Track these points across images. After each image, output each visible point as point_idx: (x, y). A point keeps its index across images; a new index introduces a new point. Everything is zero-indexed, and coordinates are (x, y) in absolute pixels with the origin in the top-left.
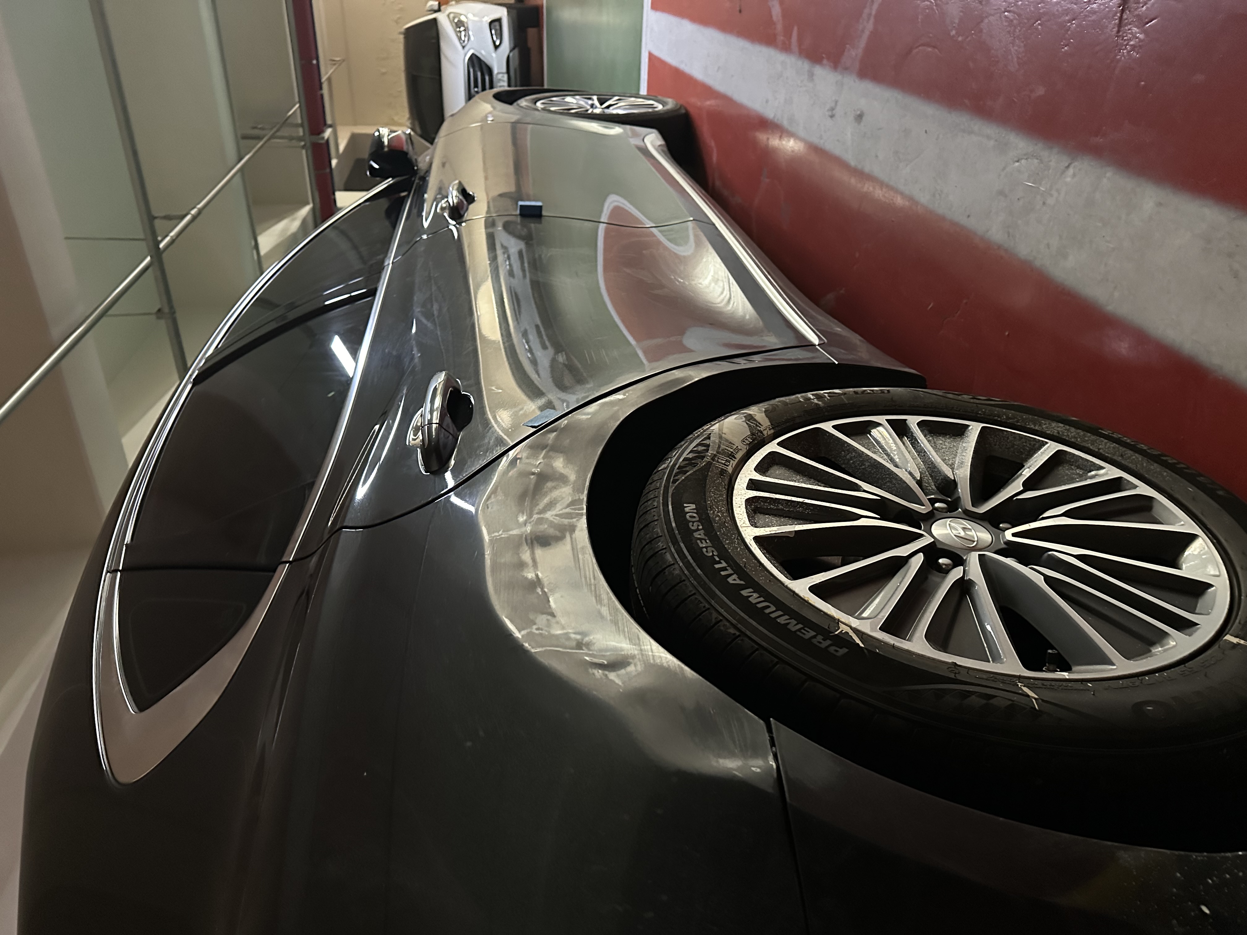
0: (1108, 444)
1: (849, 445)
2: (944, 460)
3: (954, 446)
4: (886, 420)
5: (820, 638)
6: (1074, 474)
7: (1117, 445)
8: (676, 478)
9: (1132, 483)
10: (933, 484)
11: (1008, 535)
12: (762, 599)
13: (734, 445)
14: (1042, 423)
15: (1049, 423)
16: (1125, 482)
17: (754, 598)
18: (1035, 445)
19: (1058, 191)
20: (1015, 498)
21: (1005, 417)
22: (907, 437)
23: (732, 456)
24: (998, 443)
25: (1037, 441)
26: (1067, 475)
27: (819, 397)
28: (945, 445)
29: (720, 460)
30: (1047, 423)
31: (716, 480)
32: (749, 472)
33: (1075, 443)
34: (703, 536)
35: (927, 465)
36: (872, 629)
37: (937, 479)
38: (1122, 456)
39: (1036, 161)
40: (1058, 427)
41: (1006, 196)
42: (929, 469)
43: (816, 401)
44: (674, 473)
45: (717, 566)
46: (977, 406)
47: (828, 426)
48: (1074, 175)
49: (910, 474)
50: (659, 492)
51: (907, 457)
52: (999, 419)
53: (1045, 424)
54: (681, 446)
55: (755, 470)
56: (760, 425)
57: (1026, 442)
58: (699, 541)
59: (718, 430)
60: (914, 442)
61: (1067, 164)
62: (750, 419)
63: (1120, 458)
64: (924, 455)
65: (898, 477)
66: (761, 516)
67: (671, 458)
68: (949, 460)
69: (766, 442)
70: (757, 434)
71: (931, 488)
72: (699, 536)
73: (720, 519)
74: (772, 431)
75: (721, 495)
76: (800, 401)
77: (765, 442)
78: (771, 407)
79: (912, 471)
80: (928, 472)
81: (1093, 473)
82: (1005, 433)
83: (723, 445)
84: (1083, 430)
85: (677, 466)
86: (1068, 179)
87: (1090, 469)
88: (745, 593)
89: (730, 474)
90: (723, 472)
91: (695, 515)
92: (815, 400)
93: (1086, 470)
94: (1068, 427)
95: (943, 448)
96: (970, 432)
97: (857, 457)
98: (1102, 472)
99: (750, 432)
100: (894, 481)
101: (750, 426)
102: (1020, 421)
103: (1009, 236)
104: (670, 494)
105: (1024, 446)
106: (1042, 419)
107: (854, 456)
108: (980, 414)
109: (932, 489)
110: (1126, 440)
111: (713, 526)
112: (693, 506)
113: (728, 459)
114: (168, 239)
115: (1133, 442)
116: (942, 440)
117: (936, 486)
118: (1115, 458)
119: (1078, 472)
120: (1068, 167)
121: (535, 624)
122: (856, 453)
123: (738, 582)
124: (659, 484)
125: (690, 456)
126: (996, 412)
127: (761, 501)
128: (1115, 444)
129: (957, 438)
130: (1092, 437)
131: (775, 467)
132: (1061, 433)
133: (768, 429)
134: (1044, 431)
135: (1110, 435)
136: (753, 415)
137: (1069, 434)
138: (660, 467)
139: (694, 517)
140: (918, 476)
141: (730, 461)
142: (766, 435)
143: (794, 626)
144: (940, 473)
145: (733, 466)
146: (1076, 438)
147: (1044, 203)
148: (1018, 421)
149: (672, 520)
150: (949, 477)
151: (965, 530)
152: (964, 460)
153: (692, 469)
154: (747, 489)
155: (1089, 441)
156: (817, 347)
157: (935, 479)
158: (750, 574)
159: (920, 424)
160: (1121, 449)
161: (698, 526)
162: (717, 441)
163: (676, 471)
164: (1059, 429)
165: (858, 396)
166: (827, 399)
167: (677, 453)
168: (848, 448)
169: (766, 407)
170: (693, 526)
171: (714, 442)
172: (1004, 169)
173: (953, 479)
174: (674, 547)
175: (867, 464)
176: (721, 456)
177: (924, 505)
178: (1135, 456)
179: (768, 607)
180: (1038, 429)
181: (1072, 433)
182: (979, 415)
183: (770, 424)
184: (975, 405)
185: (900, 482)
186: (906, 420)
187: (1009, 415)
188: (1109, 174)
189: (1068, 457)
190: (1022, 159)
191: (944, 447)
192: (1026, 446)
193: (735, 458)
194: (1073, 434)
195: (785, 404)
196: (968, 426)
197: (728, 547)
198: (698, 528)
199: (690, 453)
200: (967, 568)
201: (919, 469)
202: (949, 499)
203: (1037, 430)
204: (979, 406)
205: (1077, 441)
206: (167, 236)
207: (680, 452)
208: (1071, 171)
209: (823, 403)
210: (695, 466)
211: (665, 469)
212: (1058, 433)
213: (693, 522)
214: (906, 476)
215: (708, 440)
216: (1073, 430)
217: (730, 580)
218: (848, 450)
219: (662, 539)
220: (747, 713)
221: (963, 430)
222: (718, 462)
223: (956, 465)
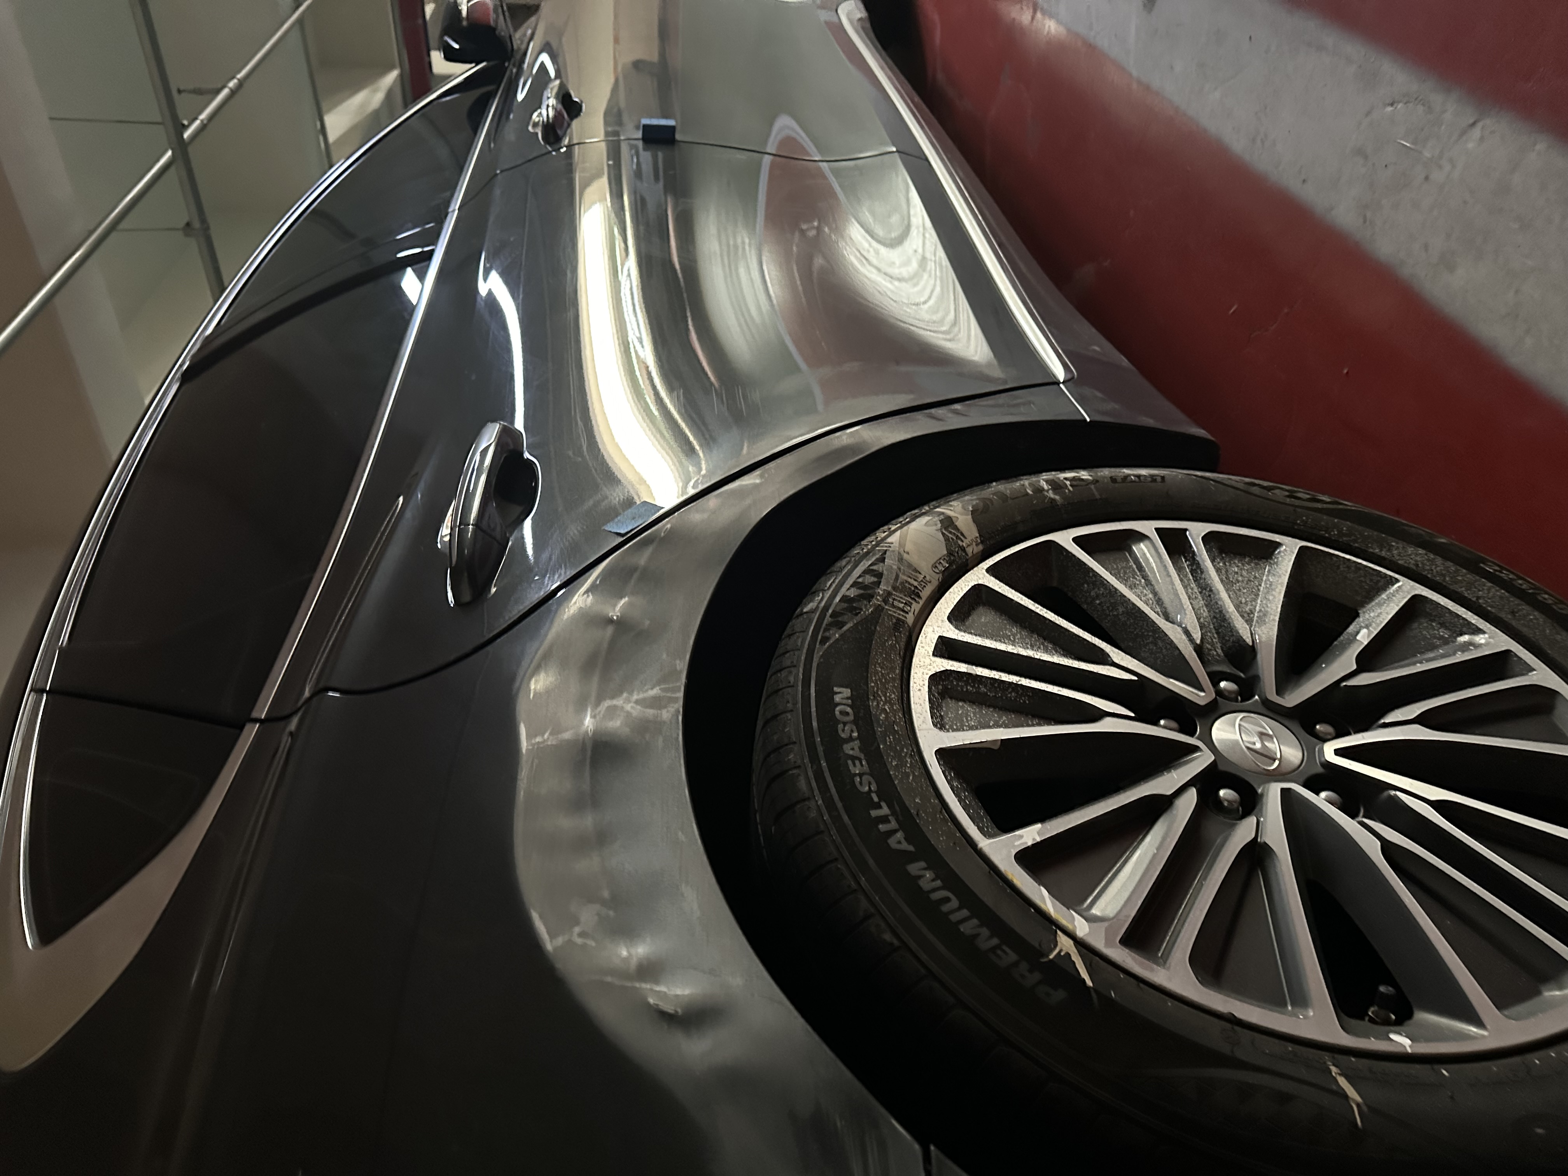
0: (1493, 590)
1: (1096, 574)
2: (1237, 607)
3: (1255, 577)
4: (1156, 529)
5: (1024, 966)
6: (1435, 638)
7: (1507, 594)
8: (827, 634)
9: (1525, 662)
10: (1219, 645)
11: (1329, 752)
12: (938, 883)
13: (920, 573)
14: (1393, 546)
15: (1403, 548)
16: (1515, 659)
17: (928, 879)
18: (1378, 581)
19: (1451, 160)
20: (1344, 684)
21: (1336, 533)
22: (1185, 558)
23: (915, 594)
24: (1322, 574)
25: (1383, 576)
26: (1425, 638)
27: (1056, 486)
28: (1241, 575)
29: (896, 603)
30: (1400, 546)
31: (887, 640)
32: (940, 623)
33: (1441, 584)
34: (856, 753)
35: (1212, 612)
36: (1108, 943)
37: (1227, 641)
38: (1513, 613)
39: (1420, 109)
40: (1417, 555)
41: (1366, 158)
42: (1215, 620)
43: (1051, 494)
44: (824, 625)
45: (874, 813)
46: (1294, 510)
47: (1065, 538)
48: (1482, 139)
49: (1187, 632)
50: (799, 657)
51: (1183, 601)
52: (1327, 535)
53: (1398, 548)
54: (841, 569)
55: (949, 618)
56: (962, 537)
57: (1365, 576)
58: (850, 762)
59: (897, 545)
60: (1197, 569)
61: (1471, 121)
62: (948, 527)
63: (1510, 617)
64: (1210, 596)
65: (1165, 638)
66: (952, 703)
67: (823, 591)
68: (1246, 603)
69: (970, 566)
70: (958, 553)
71: (1215, 653)
72: (851, 752)
73: (887, 717)
74: (981, 547)
75: (892, 669)
76: (1027, 494)
77: (967, 565)
78: (981, 504)
79: (1189, 628)
80: (1213, 624)
81: (1465, 638)
82: (1335, 559)
83: (904, 574)
84: (1456, 563)
85: (830, 611)
86: (1470, 145)
87: (1460, 631)
88: (914, 868)
89: (910, 629)
90: (899, 623)
91: (849, 710)
92: (1050, 492)
93: (1455, 632)
94: (1432, 556)
95: (1238, 582)
96: (1281, 557)
97: (1106, 596)
98: (1480, 639)
99: (947, 549)
100: (1160, 644)
101: (947, 539)
102: (1359, 541)
103: (1365, 222)
104: (815, 665)
105: (1362, 581)
106: (1393, 539)
107: (1103, 594)
108: (1299, 525)
109: (1218, 655)
110: (1521, 585)
111: (874, 732)
112: (847, 692)
113: (910, 600)
114: (197, 123)
115: (1531, 588)
116: (1238, 566)
117: (1222, 650)
118: (1503, 615)
119: (1441, 634)
120: (1474, 124)
121: (577, 923)
122: (1106, 589)
123: (905, 846)
124: (800, 640)
125: (853, 593)
126: (1323, 523)
127: (955, 678)
128: (1503, 591)
129: (1260, 562)
130: (1468, 576)
131: (981, 610)
132: (1420, 565)
133: (974, 544)
134: (1394, 560)
135: (1497, 573)
136: (954, 519)
137: (1433, 567)
138: (806, 605)
139: (847, 714)
140: (1197, 638)
141: (911, 603)
142: (970, 555)
143: (987, 941)
144: (1231, 631)
145: (916, 613)
146: (1444, 576)
147: (1427, 178)
148: (1355, 541)
149: (814, 714)
150: (1244, 641)
151: (1264, 737)
152: (1269, 610)
153: (852, 619)
154: (934, 655)
155: (1464, 584)
156: (1061, 385)
157: (1223, 638)
158: (924, 829)
159: (1208, 539)
160: (1512, 601)
161: (852, 731)
162: (895, 567)
163: (828, 619)
164: (1418, 558)
165: (1117, 485)
166: (1069, 489)
167: (833, 582)
168: (1094, 579)
169: (974, 503)
170: (843, 730)
171: (890, 568)
172: (1368, 114)
173: (1251, 644)
174: (812, 767)
175: (1121, 610)
176: (898, 594)
177: (1202, 690)
178: (1534, 615)
179: (948, 900)
180: (1386, 556)
181: (1438, 566)
182: (1296, 527)
183: (978, 535)
184: (1291, 509)
185: (1168, 647)
186: (1186, 530)
187: (1343, 530)
188: (1540, 146)
189: (1428, 606)
190: (1399, 102)
191: (1240, 579)
192: (1365, 582)
193: (919, 597)
194: (1438, 569)
195: (1003, 497)
196: (1279, 545)
197: (895, 774)
198: (851, 735)
199: (852, 586)
200: (1262, 819)
201: (1198, 619)
202: (1242, 675)
203: (1384, 558)
204: (1299, 510)
205: (1444, 580)
206: (196, 119)
207: (837, 581)
208: (1476, 132)
209: (1062, 497)
210: (857, 614)
211: (813, 612)
212: (1417, 565)
213: (845, 724)
214: (1179, 636)
215: (882, 564)
216: (1439, 561)
217: (892, 842)
218: (1094, 583)
219: (796, 748)
220: (895, 1128)
221: (1271, 550)
222: (893, 606)
223: (1256, 614)
